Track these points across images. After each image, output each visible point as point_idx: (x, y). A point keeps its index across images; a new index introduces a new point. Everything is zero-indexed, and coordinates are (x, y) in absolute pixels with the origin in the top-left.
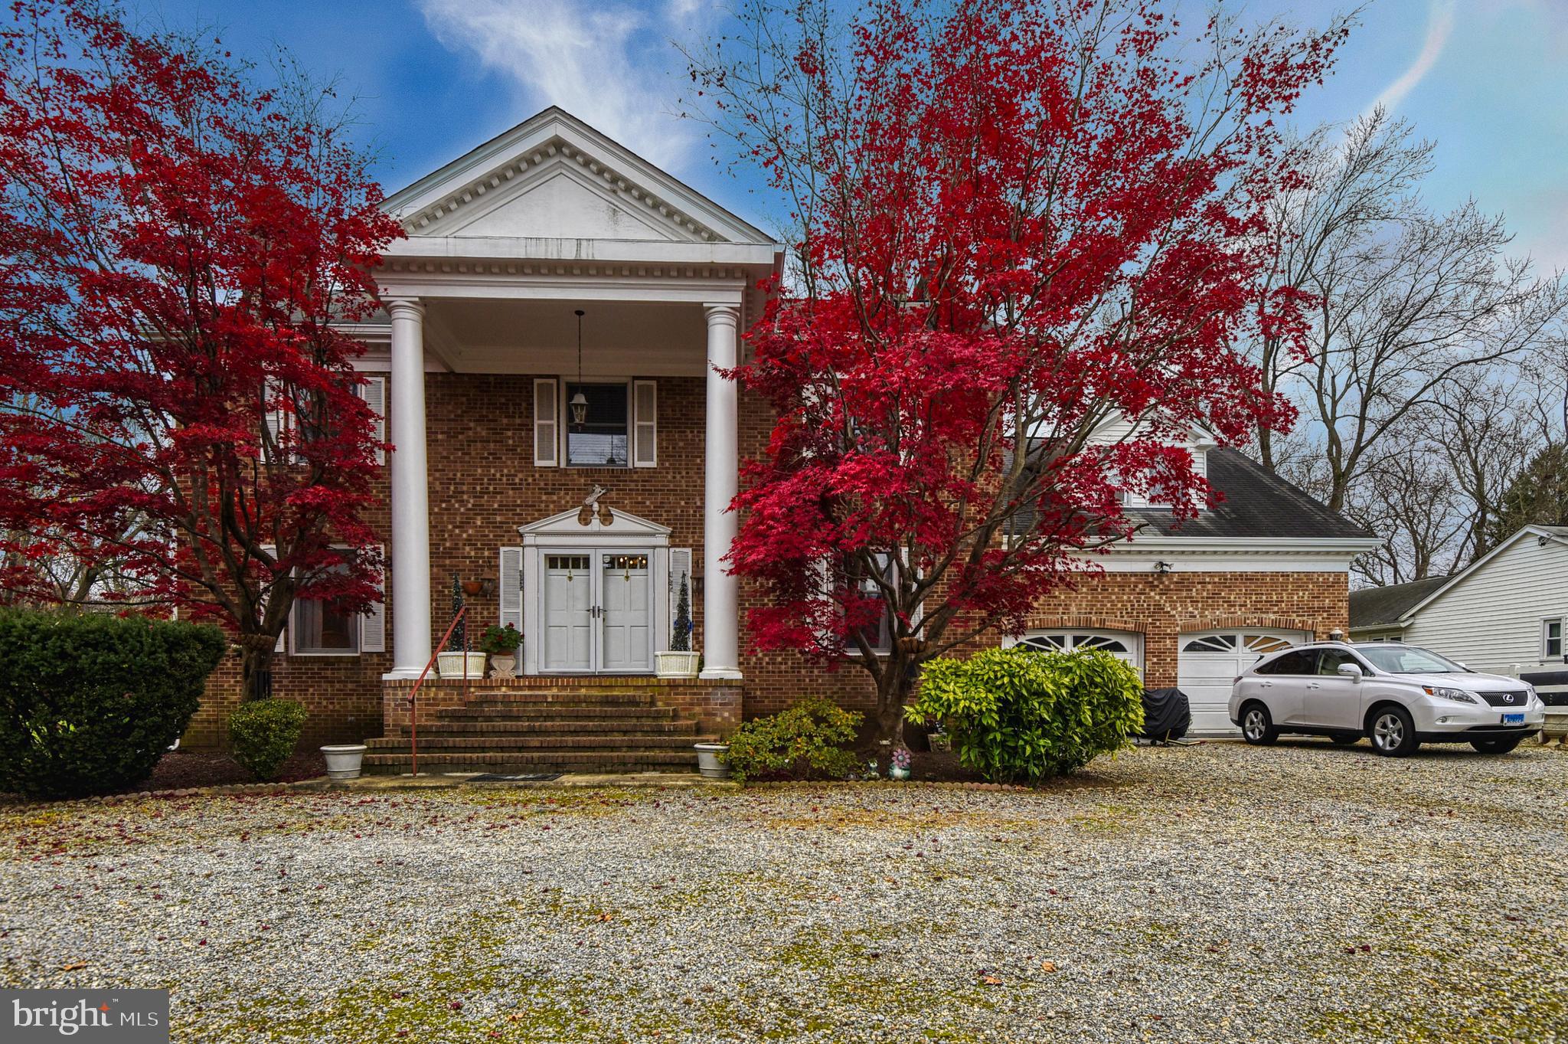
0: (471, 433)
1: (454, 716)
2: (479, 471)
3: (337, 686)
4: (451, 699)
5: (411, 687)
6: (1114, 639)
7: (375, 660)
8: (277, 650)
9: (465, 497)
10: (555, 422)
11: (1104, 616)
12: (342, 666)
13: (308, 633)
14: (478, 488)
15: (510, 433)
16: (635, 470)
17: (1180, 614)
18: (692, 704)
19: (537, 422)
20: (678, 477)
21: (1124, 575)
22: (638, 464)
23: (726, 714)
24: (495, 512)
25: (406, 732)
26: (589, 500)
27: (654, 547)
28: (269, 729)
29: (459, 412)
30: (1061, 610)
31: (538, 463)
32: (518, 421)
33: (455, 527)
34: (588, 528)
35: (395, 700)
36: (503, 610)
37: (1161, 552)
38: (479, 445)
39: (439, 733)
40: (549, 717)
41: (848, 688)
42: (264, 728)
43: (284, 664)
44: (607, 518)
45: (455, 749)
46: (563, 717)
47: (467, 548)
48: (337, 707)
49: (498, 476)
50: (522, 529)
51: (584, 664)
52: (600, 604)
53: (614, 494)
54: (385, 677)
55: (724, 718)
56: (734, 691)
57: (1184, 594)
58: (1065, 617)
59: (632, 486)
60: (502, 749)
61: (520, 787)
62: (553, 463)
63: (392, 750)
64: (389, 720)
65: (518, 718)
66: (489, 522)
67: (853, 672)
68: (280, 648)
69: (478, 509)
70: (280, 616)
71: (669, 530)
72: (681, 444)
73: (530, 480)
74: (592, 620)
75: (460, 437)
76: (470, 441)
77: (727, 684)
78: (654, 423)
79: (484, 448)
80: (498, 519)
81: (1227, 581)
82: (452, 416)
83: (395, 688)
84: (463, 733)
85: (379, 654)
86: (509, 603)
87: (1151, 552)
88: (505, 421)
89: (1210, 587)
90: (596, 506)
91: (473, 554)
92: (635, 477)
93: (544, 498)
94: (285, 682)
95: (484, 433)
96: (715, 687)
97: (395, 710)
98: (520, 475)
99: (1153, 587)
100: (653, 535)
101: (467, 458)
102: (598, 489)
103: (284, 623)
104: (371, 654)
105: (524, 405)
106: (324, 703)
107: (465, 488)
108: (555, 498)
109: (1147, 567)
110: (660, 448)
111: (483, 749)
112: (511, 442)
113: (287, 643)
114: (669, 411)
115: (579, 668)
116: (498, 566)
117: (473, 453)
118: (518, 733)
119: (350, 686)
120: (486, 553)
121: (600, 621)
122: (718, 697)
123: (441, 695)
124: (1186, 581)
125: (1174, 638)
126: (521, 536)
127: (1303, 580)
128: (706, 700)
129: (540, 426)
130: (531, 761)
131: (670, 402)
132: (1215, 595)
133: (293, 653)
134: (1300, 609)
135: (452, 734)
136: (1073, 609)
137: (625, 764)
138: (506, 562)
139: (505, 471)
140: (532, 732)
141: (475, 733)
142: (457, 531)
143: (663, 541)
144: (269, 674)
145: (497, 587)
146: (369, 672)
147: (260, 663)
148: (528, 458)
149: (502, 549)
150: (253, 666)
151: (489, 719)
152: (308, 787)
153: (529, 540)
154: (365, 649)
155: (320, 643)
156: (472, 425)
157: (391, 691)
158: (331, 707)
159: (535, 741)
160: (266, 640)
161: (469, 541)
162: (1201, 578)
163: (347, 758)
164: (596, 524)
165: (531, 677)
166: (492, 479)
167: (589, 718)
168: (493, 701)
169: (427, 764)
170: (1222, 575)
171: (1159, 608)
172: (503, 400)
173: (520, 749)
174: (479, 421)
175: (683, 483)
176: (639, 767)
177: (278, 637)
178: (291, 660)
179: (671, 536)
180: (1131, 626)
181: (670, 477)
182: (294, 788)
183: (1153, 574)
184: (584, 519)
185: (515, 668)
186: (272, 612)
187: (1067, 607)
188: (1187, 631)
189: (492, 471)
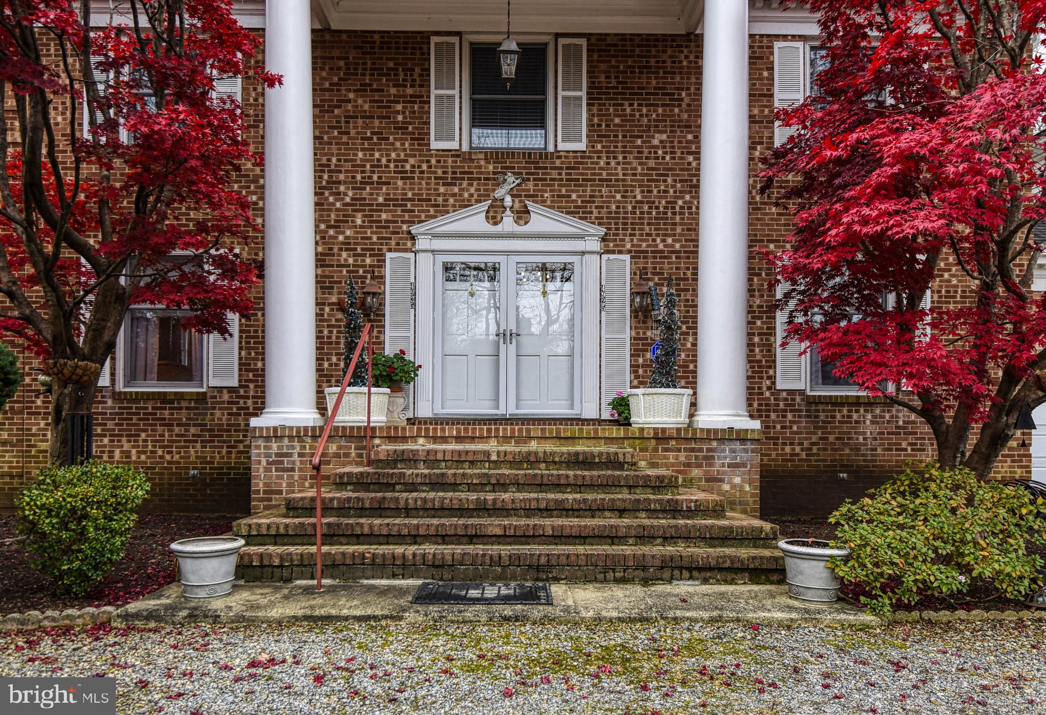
0: (350, 107)
1: (360, 483)
2: (360, 155)
3: (176, 430)
4: (347, 455)
5: (291, 437)
7: (226, 397)
8: (101, 383)
9: (342, 188)
10: (456, 92)
12: (184, 404)
13: (141, 363)
14: (359, 177)
15: (399, 107)
16: (557, 154)
18: (688, 465)
19: (434, 92)
20: (613, 163)
22: (562, 146)
23: (737, 480)
24: (380, 208)
25: (292, 508)
26: (500, 193)
27: (583, 253)
28: (86, 516)
29: (335, 79)
31: (435, 145)
32: (409, 91)
33: (329, 227)
34: (499, 228)
35: (267, 455)
36: (389, 332)
38: (360, 121)
39: (343, 510)
40: (501, 485)
41: (831, 438)
42: (78, 515)
43: (110, 402)
44: (522, 215)
45: (372, 537)
46: (520, 486)
47: (344, 254)
48: (176, 457)
49: (384, 161)
50: (414, 229)
51: (492, 403)
52: (512, 327)
53: (530, 185)
54: (254, 422)
55: (733, 486)
56: (749, 446)
59: (554, 174)
60: (443, 538)
61: (507, 619)
62: (454, 145)
63: (278, 538)
64: (259, 484)
65: (454, 487)
66: (371, 221)
67: (838, 416)
68: (104, 381)
69: (359, 204)
70: (106, 337)
71: (602, 231)
72: (617, 120)
73: (424, 167)
74: (502, 347)
75: (336, 111)
76: (349, 117)
77: (740, 436)
78: (583, 94)
79: (366, 126)
80: (384, 216)
82: (327, 85)
83: (268, 439)
84: (379, 510)
85: (231, 390)
86: (395, 325)
88: (393, 91)
90: (508, 201)
91: (351, 261)
92: (558, 163)
93: (442, 189)
94: (110, 425)
95: (366, 107)
96: (722, 440)
97: (267, 470)
98: (412, 161)
100: (581, 237)
101: (345, 139)
102: (510, 178)
103: (110, 347)
104: (220, 389)
105: (417, 70)
106: (160, 452)
107: (342, 177)
108: (456, 190)
110: (590, 125)
111: (415, 538)
112: (400, 118)
113: (113, 374)
114: (602, 78)
115: (485, 409)
116: (382, 277)
117: (353, 132)
118: (461, 511)
119: (193, 430)
120: (368, 261)
121: (512, 348)
122: (726, 454)
123: (333, 448)
126: (413, 238)
128: (709, 459)
129: (437, 96)
130: (496, 561)
131: (603, 66)
133: (120, 387)
135: (362, 511)
137: (644, 568)
138: (393, 271)
139: (393, 155)
140: (482, 509)
141: (397, 511)
142: (331, 232)
143: (595, 245)
144: (89, 417)
145: (382, 304)
146: (218, 413)
147: (78, 402)
148: (421, 138)
149: (389, 255)
150: (66, 407)
151: (412, 487)
152: (151, 615)
153: (422, 243)
154: (214, 382)
155: (155, 375)
156: (351, 96)
157: (261, 443)
158: (168, 457)
159: (494, 525)
160: (85, 369)
161: (347, 246)
163: (215, 562)
164: (508, 223)
165: (425, 421)
166: (377, 165)
167: (557, 486)
168: (411, 459)
169: (334, 566)
172: (391, 64)
173: (473, 538)
174: (361, 91)
175: (619, 171)
176: (667, 574)
177: (102, 365)
178: (118, 397)
179: (603, 239)
181: (602, 163)
182: (126, 617)
184: (494, 217)
185: (406, 409)
186: (96, 330)
189: (377, 155)
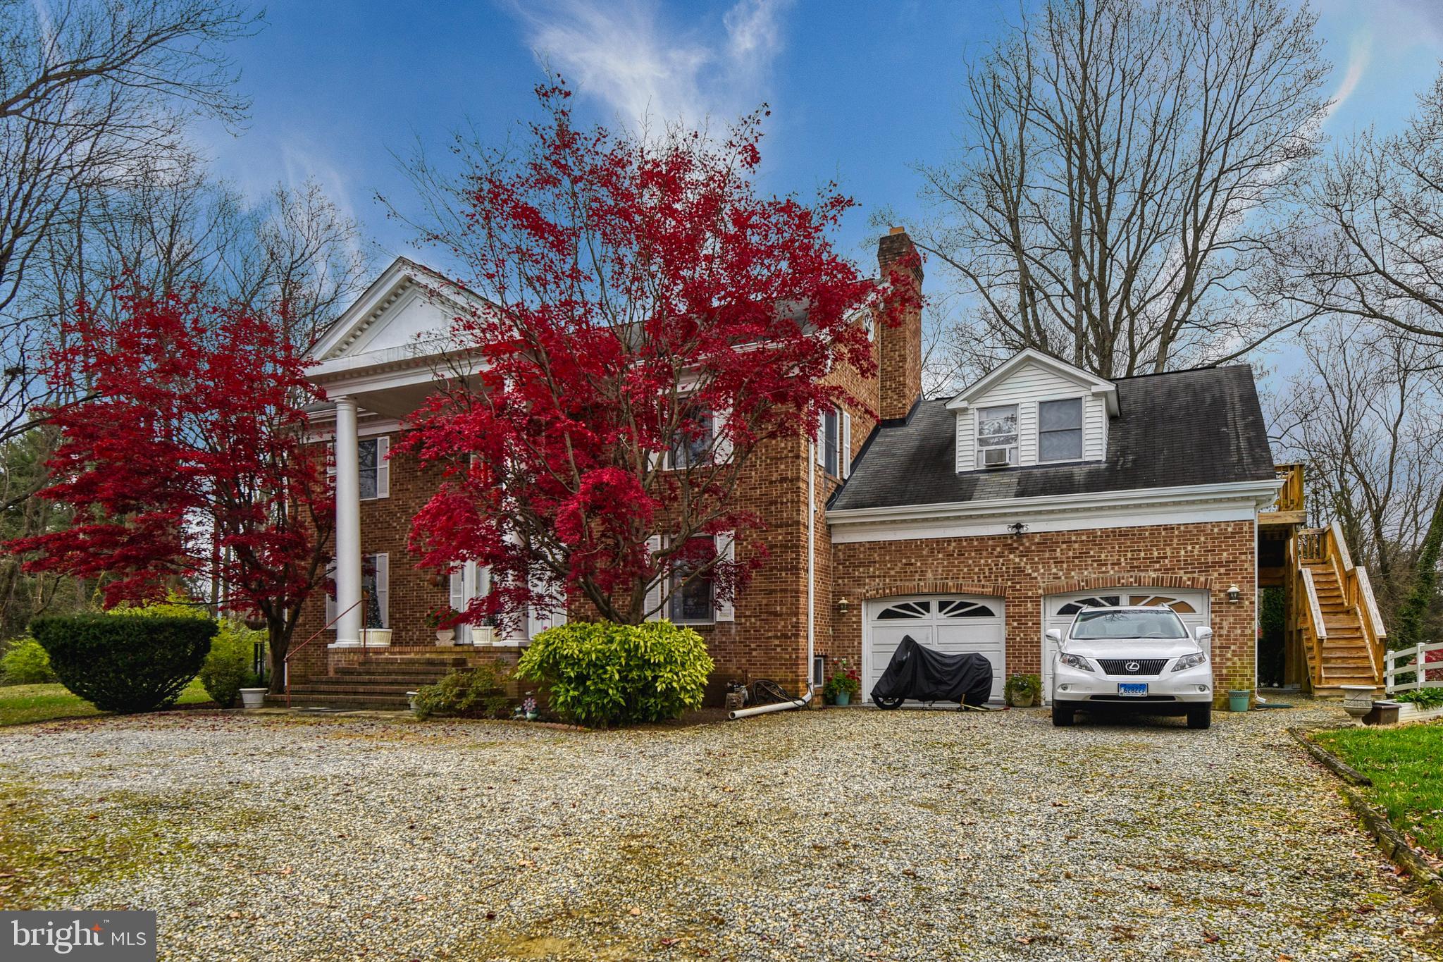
6: (980, 603)
11: (961, 581)
17: (1042, 577)
21: (981, 539)
30: (917, 577)
36: (452, 596)
37: (1016, 514)
54: (330, 646)
57: (1047, 555)
58: (922, 583)
81: (1095, 538)
86: (456, 591)
87: (1005, 515)
89: (1076, 546)
99: (1012, 549)
109: (1002, 529)
124: (1048, 541)
125: (1036, 601)
127: (1191, 533)
132: (1082, 555)
134: (1188, 565)
136: (930, 575)
145: (448, 580)
162: (1065, 538)
163: (256, 694)
170: (1091, 533)
171: (1019, 570)
180: (989, 590)
183: (1011, 536)
185: (454, 638)
187: (923, 573)
188: (1053, 594)
